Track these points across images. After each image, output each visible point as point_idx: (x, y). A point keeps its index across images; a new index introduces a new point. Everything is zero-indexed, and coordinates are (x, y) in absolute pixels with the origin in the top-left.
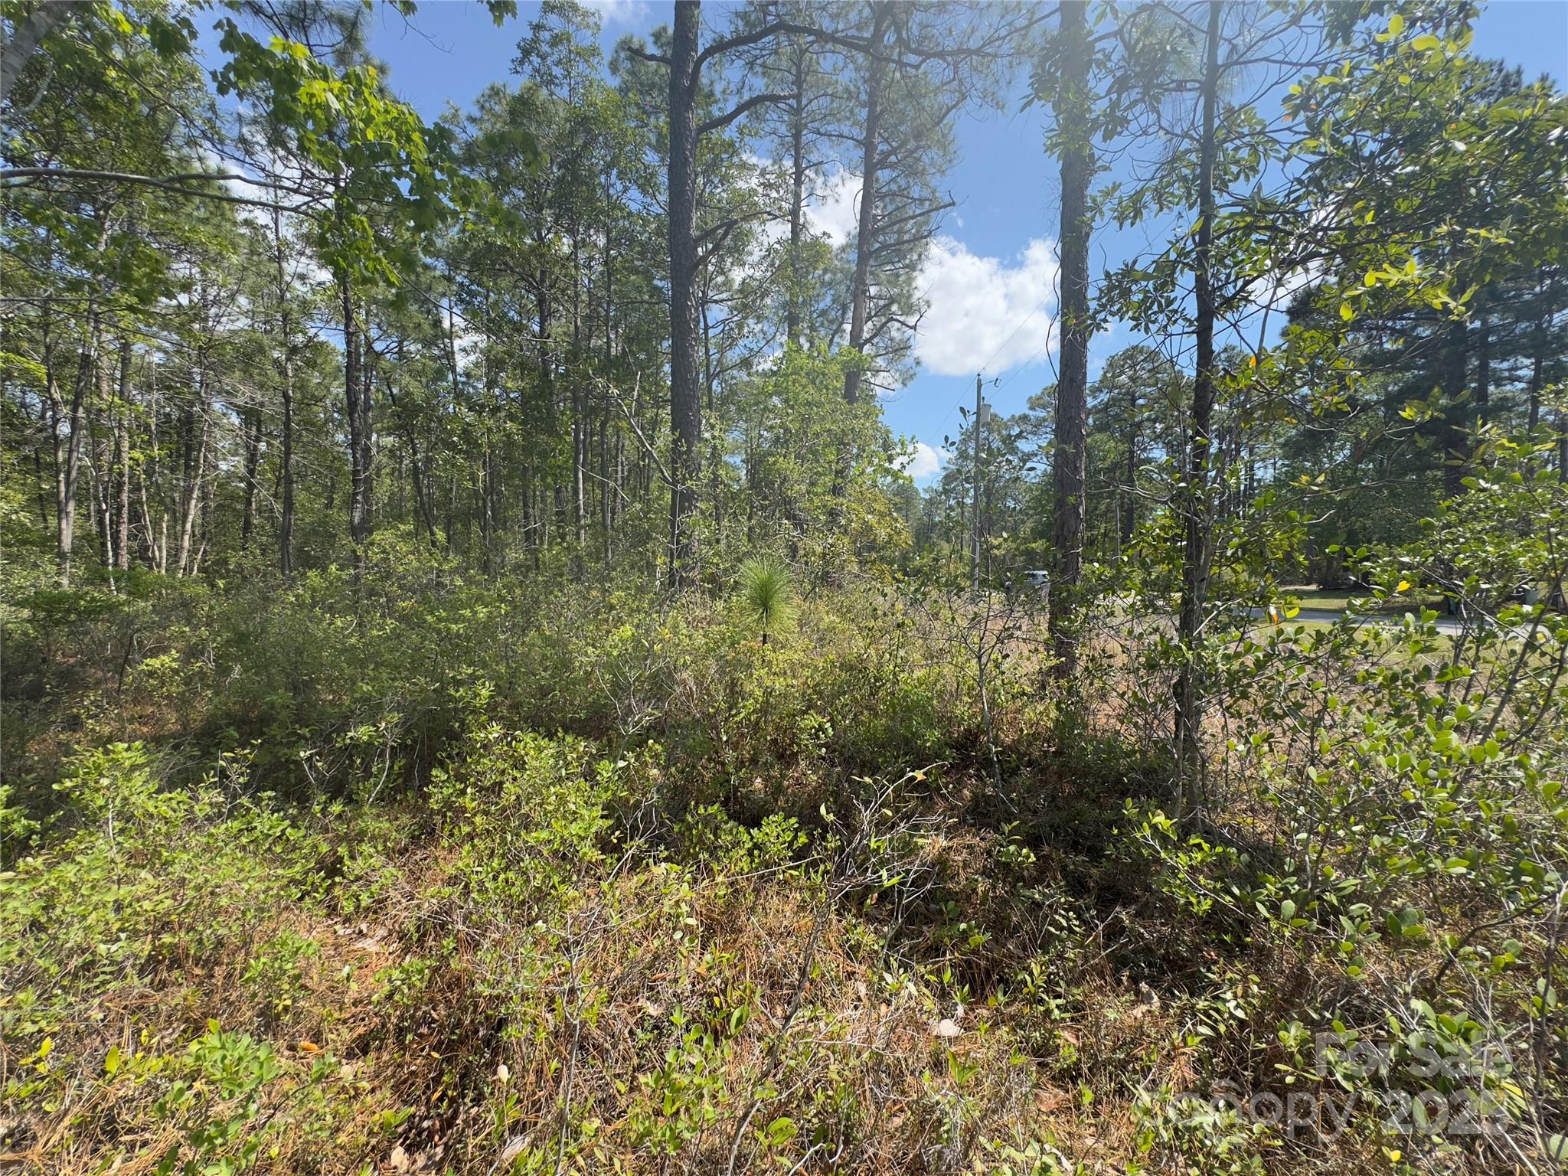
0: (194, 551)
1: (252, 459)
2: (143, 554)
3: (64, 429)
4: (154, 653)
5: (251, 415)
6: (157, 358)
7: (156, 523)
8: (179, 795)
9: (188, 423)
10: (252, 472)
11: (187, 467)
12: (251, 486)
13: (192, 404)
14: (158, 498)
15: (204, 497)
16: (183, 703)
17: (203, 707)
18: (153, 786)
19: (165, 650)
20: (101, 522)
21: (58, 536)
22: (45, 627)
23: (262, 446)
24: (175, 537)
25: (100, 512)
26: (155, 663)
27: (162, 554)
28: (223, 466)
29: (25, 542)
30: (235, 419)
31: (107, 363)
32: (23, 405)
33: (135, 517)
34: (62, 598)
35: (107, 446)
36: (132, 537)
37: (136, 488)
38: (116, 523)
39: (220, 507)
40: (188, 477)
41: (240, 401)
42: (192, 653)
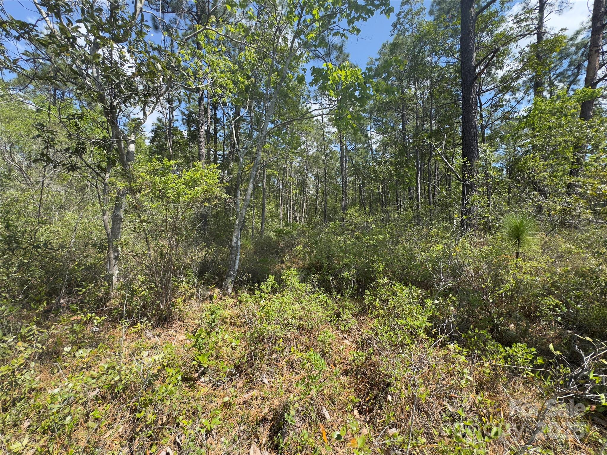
0: (305, 217)
1: (317, 190)
2: (295, 218)
3: (281, 187)
4: (297, 245)
5: (317, 177)
6: (298, 164)
7: (297, 210)
8: (304, 284)
9: (304, 181)
10: (317, 193)
11: (304, 193)
12: (317, 197)
13: (304, 176)
14: (298, 203)
15: (307, 202)
16: (303, 259)
17: (307, 261)
18: (298, 281)
19: (300, 244)
20: (287, 210)
21: (280, 214)
22: (278, 237)
23: (320, 185)
24: (301, 213)
25: (287, 207)
26: (297, 248)
27: (298, 218)
28: (311, 192)
29: (274, 216)
30: (313, 178)
31: (288, 169)
32: (274, 182)
33: (293, 208)
34: (281, 230)
35: (288, 190)
36: (293, 214)
37: (293, 201)
38: (290, 210)
39: (310, 204)
40: (304, 196)
41: (314, 173)
42: (305, 246)
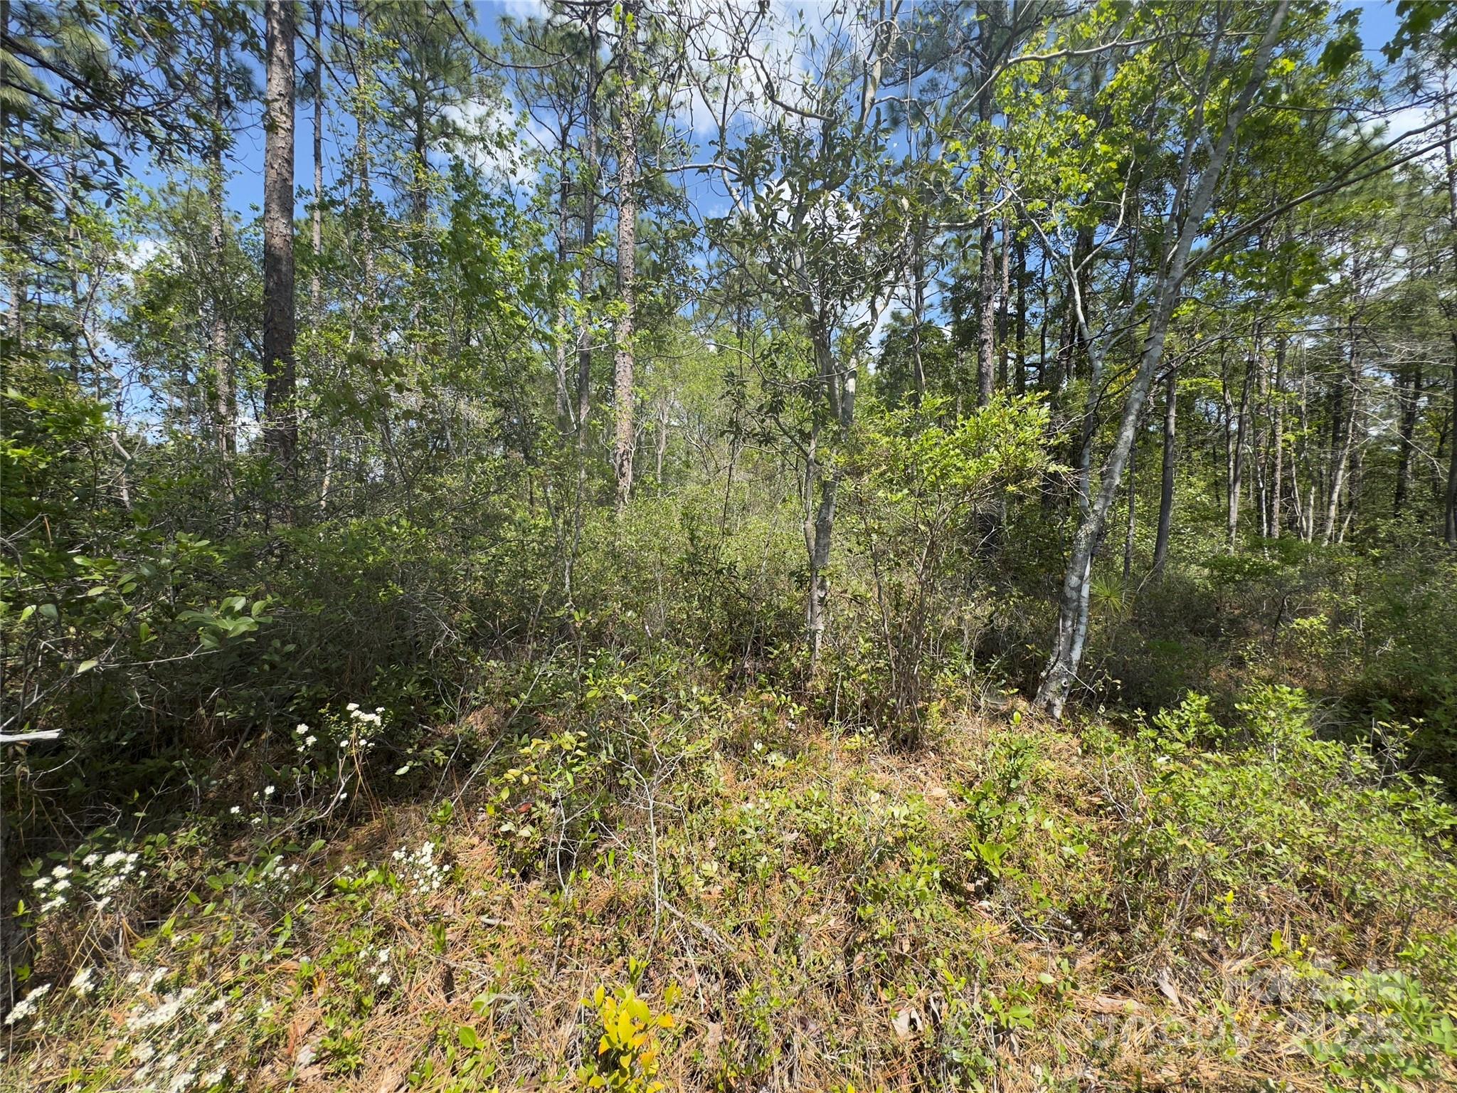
0: (1340, 520)
1: (1409, 419)
2: (1291, 523)
3: (1234, 426)
4: (1304, 614)
5: (1408, 374)
6: (1309, 343)
7: (1304, 495)
8: (1334, 748)
9: (1337, 397)
10: (1407, 433)
11: (1335, 439)
12: (1406, 447)
13: (1341, 377)
14: (1307, 474)
15: (1353, 466)
16: (1331, 664)
17: (1352, 673)
18: (1309, 731)
19: (1314, 613)
20: (1258, 499)
21: (1227, 512)
22: (1220, 583)
23: (1423, 402)
24: (1322, 507)
25: (1258, 490)
26: (1305, 623)
27: (1309, 525)
28: (1373, 432)
29: (1205, 518)
31: (1267, 365)
32: (1207, 414)
33: (1286, 491)
34: (1231, 562)
35: (1264, 434)
36: (1283, 509)
37: (1287, 466)
38: (1270, 498)
39: (1369, 475)
40: (1335, 448)
41: (1395, 360)
42: (1340, 618)
